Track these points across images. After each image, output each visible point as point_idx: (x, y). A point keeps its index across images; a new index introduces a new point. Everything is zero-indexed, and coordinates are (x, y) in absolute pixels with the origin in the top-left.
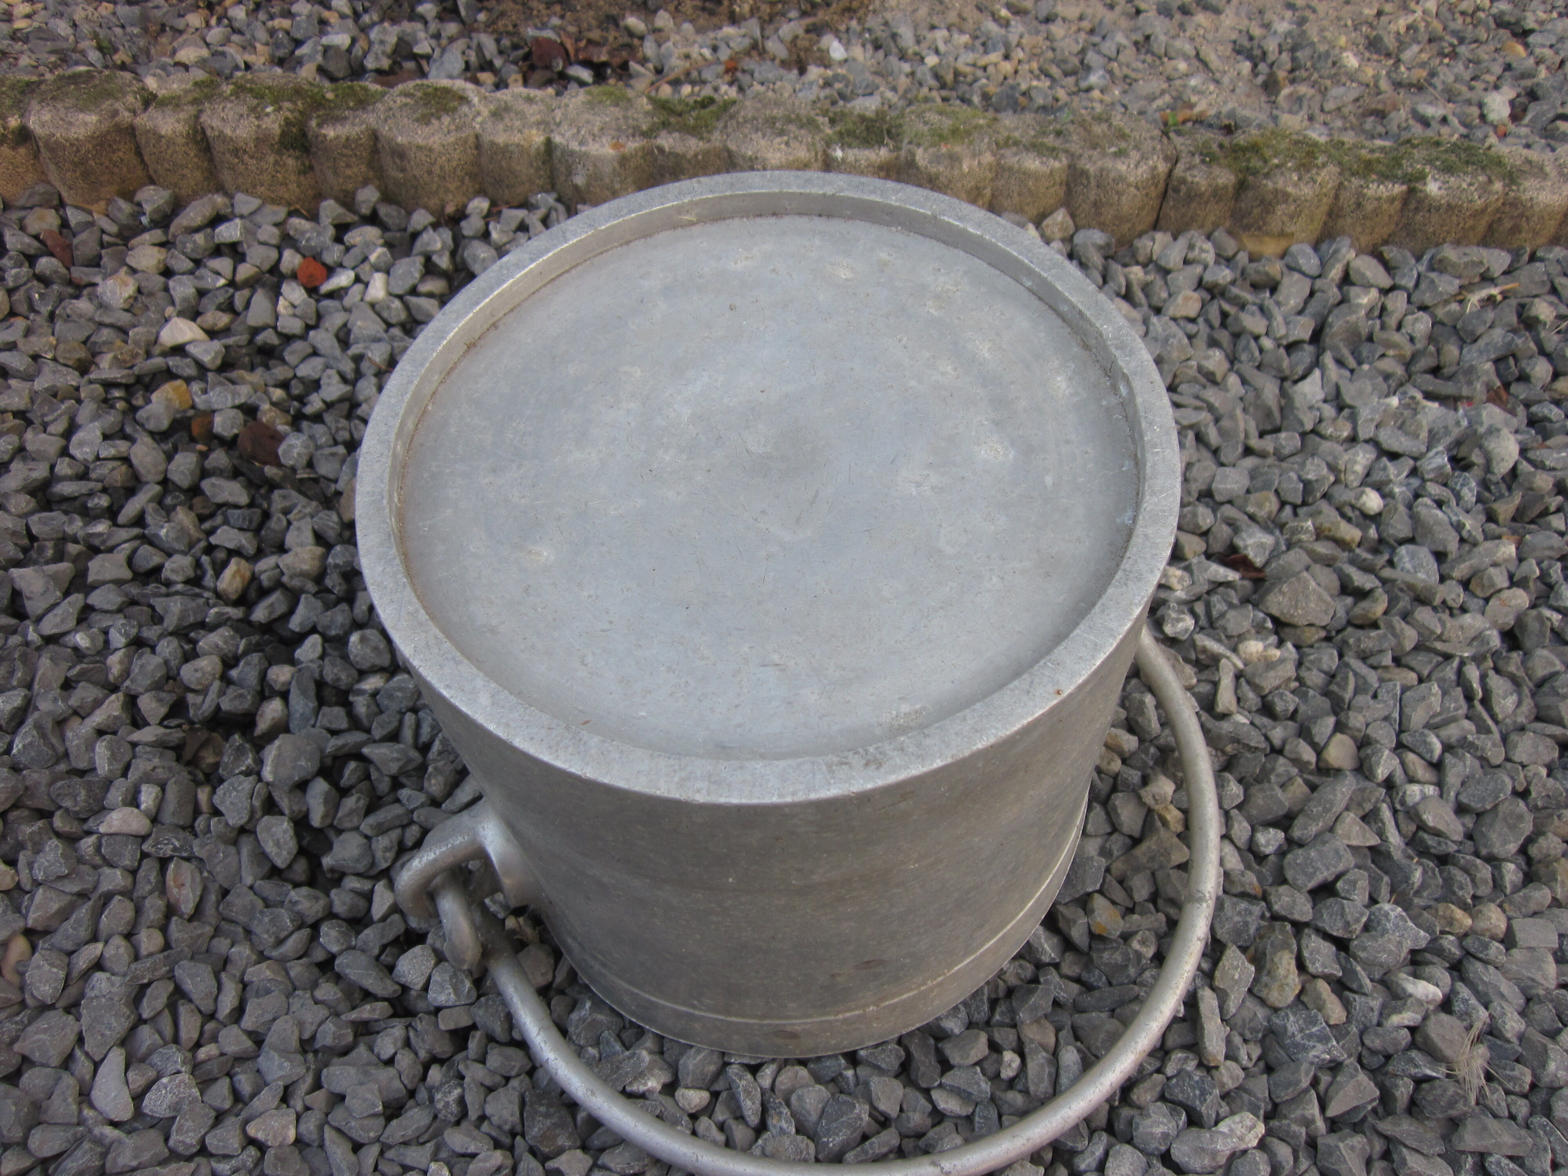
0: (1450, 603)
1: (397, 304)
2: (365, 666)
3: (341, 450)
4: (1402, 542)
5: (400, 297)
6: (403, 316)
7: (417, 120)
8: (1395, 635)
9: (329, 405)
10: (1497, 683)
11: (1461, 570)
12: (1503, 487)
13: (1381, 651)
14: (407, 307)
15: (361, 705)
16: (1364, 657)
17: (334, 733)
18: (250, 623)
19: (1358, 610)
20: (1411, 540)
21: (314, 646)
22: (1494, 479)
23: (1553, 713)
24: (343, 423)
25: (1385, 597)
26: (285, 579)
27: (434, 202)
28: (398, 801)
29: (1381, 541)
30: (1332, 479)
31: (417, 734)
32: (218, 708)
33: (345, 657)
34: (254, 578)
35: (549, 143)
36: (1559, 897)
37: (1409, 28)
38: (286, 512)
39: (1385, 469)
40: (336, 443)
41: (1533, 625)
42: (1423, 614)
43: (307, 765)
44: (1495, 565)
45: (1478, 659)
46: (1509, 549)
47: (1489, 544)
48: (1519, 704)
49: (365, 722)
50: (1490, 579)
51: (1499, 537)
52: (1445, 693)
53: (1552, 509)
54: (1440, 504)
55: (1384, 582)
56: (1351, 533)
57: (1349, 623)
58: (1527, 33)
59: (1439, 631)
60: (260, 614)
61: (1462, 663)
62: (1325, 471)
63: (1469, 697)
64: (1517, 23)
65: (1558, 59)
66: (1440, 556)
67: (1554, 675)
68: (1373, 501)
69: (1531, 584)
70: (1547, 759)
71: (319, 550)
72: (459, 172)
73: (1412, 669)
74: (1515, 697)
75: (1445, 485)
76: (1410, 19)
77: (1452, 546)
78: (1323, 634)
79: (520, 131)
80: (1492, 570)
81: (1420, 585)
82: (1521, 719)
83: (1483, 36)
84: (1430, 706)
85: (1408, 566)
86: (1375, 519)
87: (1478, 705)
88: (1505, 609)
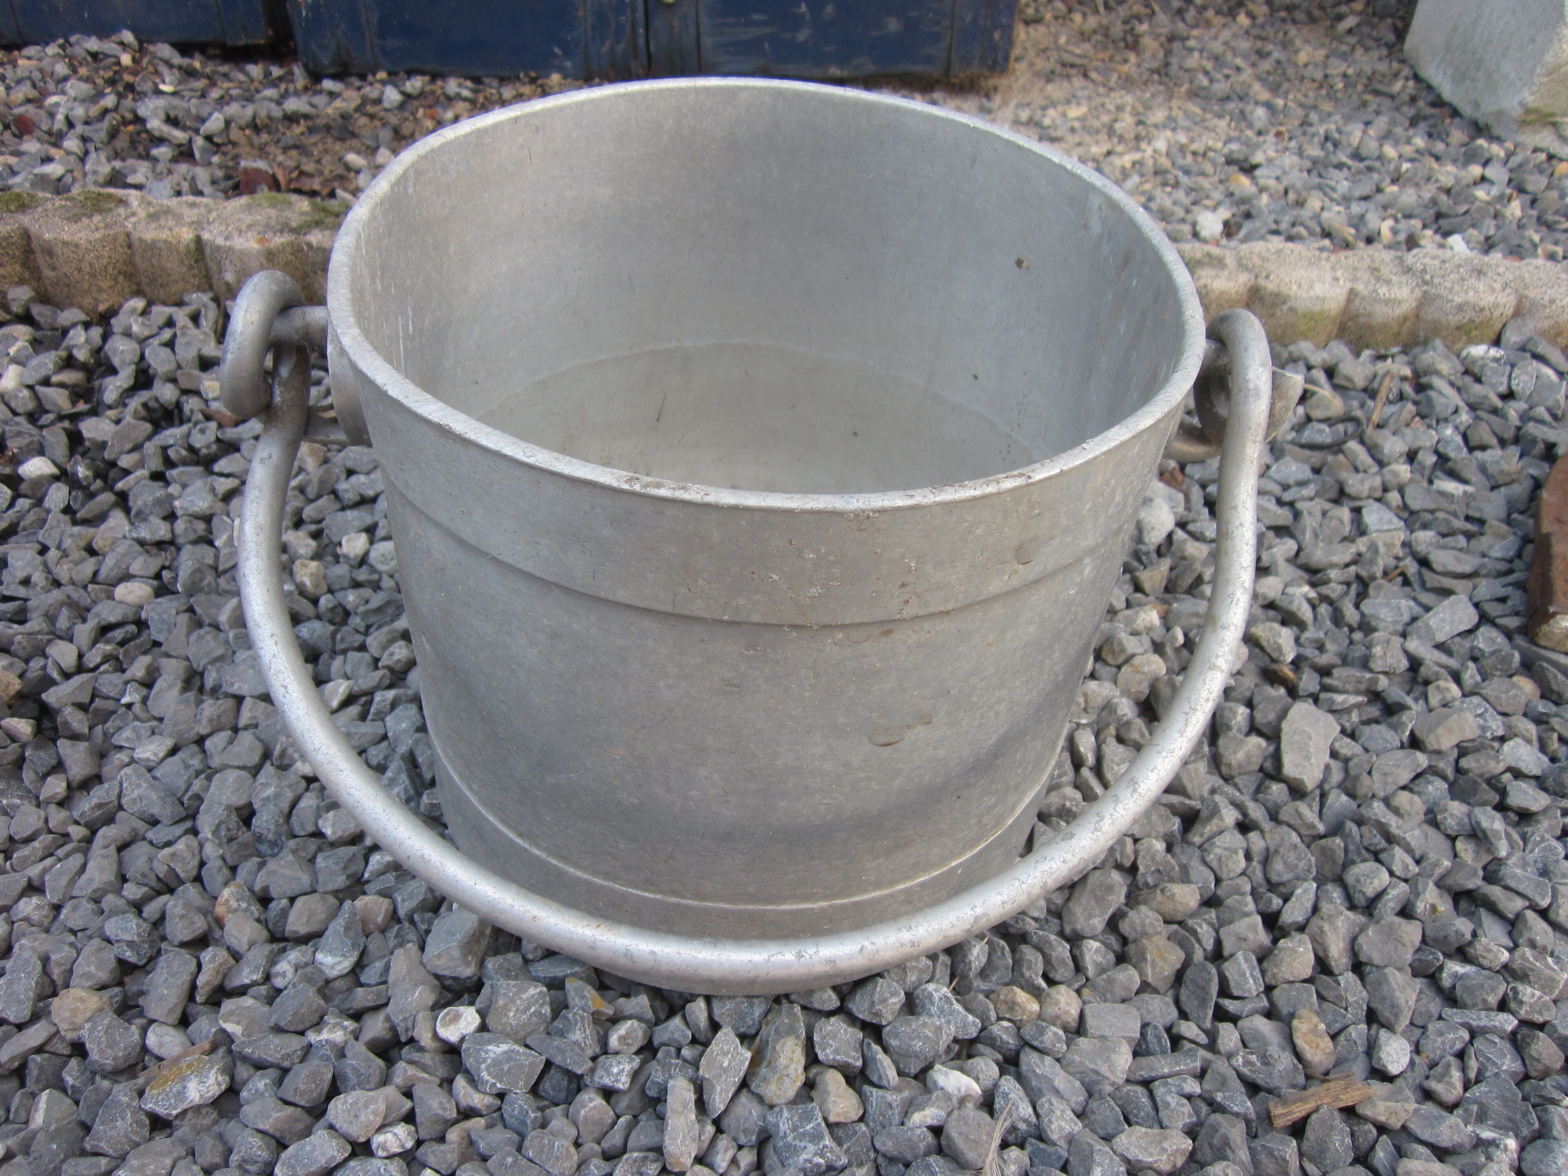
1: (26, 393)
5: (30, 387)
6: (31, 406)
7: (68, 219)
10: (1115, 751)
12: (1154, 555)
14: (36, 397)
22: (1145, 548)
27: (87, 301)
35: (198, 240)
36: (1150, 980)
37: (1134, 164)
41: (1165, 692)
44: (1135, 633)
45: (1097, 728)
46: (1150, 616)
47: (1130, 613)
50: (1123, 646)
51: (1143, 606)
53: (1207, 579)
58: (1254, 167)
61: (1076, 730)
63: (1077, 763)
64: (1246, 160)
65: (1281, 188)
69: (1171, 652)
70: (1161, 830)
72: (110, 269)
76: (1137, 156)
79: (171, 229)
80: (1125, 637)
83: (1209, 169)
87: (1086, 772)
88: (1138, 677)
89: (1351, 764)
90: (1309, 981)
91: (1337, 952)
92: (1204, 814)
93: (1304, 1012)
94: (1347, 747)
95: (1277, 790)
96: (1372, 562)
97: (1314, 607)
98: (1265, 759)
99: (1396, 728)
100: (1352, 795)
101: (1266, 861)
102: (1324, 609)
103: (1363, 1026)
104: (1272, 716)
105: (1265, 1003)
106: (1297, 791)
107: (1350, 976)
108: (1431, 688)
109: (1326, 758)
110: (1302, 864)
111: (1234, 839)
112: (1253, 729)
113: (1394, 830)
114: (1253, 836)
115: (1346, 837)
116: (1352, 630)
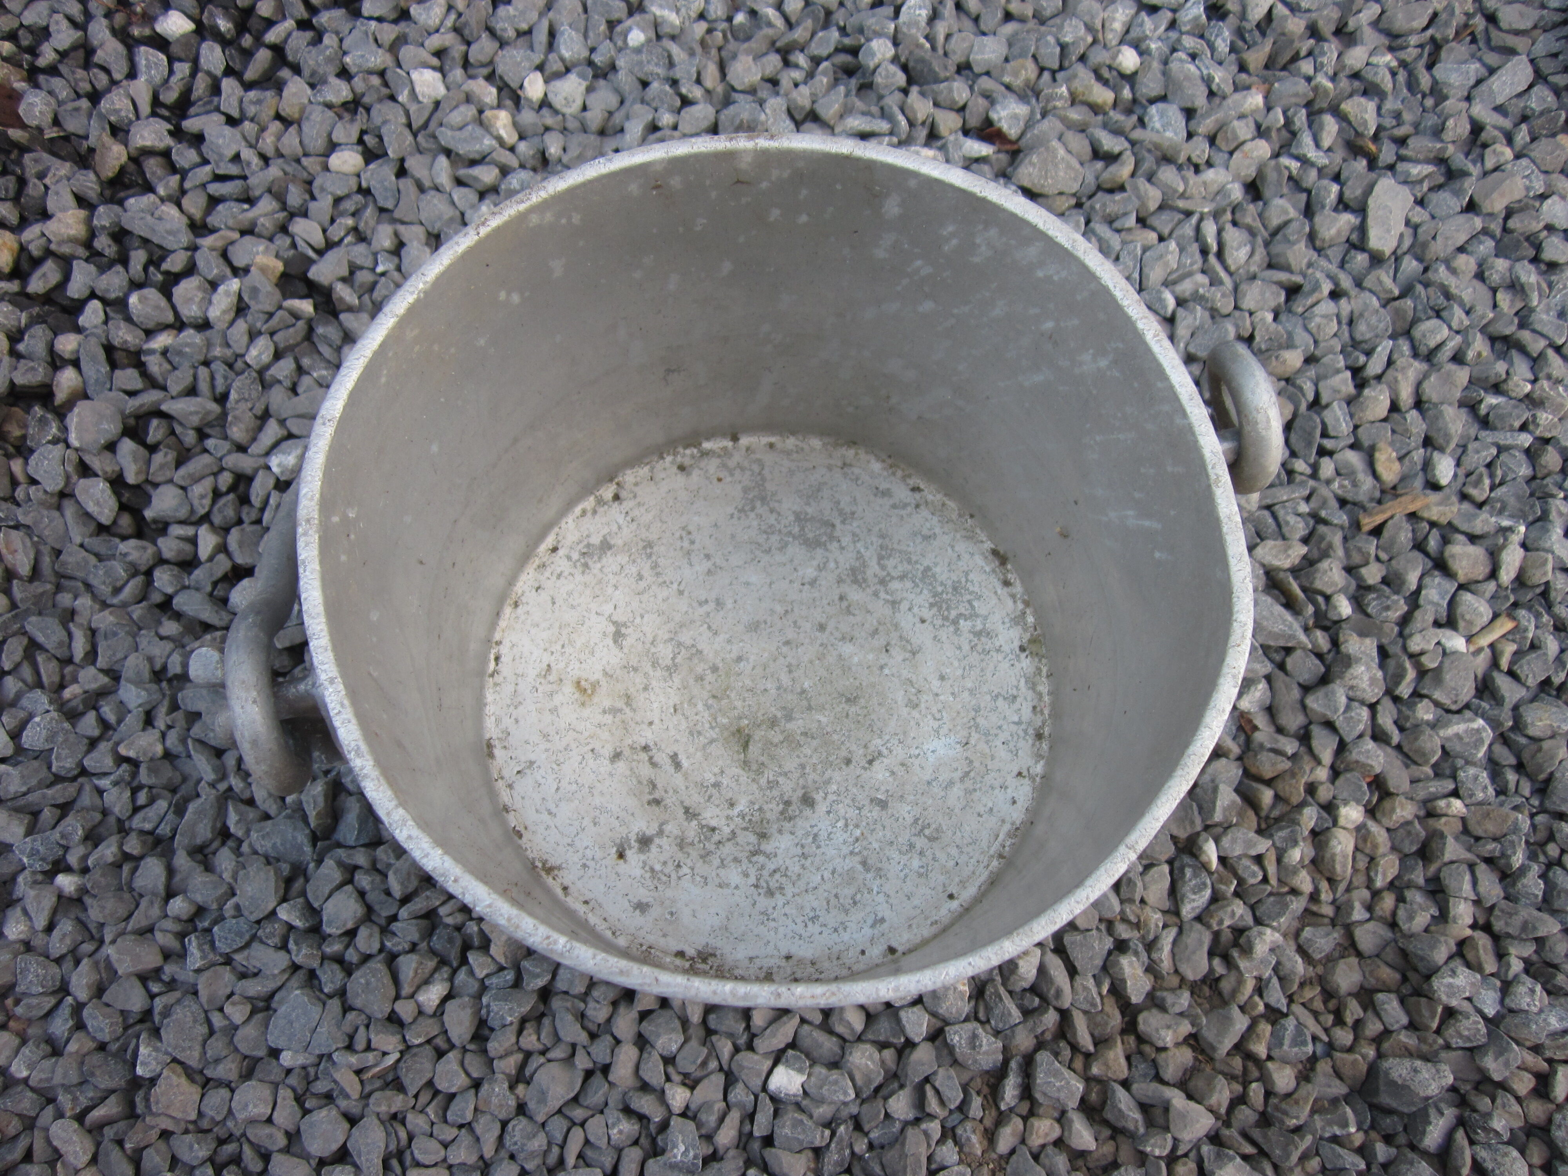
0: (1195, 159)
2: (151, 325)
3: (85, 103)
4: (1152, 101)
8: (1139, 197)
9: (63, 55)
10: (1232, 235)
11: (1205, 126)
12: (1257, 33)
13: (1125, 214)
15: (155, 365)
16: (1110, 221)
17: (132, 394)
18: (28, 296)
19: (1106, 175)
20: (1163, 98)
21: (95, 311)
22: (1248, 26)
23: (1282, 260)
24: (80, 73)
25: (1132, 160)
26: (53, 247)
28: (206, 451)
29: (1135, 101)
30: (1090, 39)
31: (213, 387)
32: (12, 383)
33: (129, 319)
34: (23, 248)
38: (41, 176)
39: (1142, 25)
40: (79, 96)
41: (1271, 175)
42: (1168, 174)
43: (111, 428)
44: (1241, 117)
45: (1216, 215)
46: (1255, 100)
47: (1237, 96)
48: (1252, 254)
49: (160, 379)
50: (1234, 132)
51: (1248, 88)
52: (1182, 249)
53: (1303, 53)
54: (1193, 57)
55: (1133, 143)
56: (1103, 95)
57: (1099, 188)
59: (1181, 189)
60: (37, 285)
61: (1201, 220)
62: (1082, 31)
63: (1204, 252)
66: (1189, 113)
67: (1286, 223)
68: (1129, 59)
69: (1274, 134)
70: (1273, 304)
71: (82, 213)
73: (1153, 229)
74: (1248, 248)
75: (1202, 37)
77: (1200, 101)
78: (1073, 201)
80: (1236, 123)
81: (1167, 144)
82: (1253, 268)
84: (1167, 264)
85: (1158, 125)
86: (1131, 79)
87: (1212, 259)
88: (1247, 162)
89: (1420, 231)
90: (1385, 420)
91: (1406, 395)
92: (1306, 288)
93: (1381, 445)
94: (1419, 215)
95: (1360, 259)
96: (1447, 24)
97: (1394, 74)
98: (1352, 231)
99: (1457, 193)
100: (1420, 259)
101: (1351, 322)
102: (1402, 76)
103: (1421, 451)
104: (1358, 192)
105: (1352, 440)
106: (1376, 259)
107: (1414, 413)
108: (1488, 151)
109: (1402, 227)
110: (1382, 325)
111: (1327, 307)
112: (1342, 205)
113: (1453, 290)
114: (1343, 302)
115: (1416, 298)
116: (1424, 96)
